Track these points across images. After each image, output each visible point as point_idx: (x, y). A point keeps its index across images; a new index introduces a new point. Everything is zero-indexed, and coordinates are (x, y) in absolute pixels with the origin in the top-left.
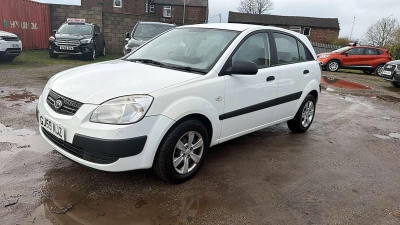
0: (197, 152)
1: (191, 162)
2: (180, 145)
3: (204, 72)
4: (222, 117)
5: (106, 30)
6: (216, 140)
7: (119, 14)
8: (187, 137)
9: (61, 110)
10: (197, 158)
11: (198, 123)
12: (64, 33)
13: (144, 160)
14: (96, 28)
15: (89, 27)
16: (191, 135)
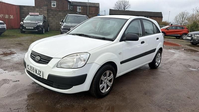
0: (110, 81)
1: (108, 86)
2: (103, 78)
3: (112, 40)
4: (122, 63)
5: (50, 19)
6: (118, 75)
7: (55, 10)
8: (106, 74)
9: (39, 62)
10: (110, 84)
11: (111, 66)
12: (28, 20)
13: (85, 87)
14: (44, 18)
15: (41, 17)
16: (108, 72)
